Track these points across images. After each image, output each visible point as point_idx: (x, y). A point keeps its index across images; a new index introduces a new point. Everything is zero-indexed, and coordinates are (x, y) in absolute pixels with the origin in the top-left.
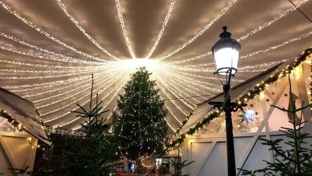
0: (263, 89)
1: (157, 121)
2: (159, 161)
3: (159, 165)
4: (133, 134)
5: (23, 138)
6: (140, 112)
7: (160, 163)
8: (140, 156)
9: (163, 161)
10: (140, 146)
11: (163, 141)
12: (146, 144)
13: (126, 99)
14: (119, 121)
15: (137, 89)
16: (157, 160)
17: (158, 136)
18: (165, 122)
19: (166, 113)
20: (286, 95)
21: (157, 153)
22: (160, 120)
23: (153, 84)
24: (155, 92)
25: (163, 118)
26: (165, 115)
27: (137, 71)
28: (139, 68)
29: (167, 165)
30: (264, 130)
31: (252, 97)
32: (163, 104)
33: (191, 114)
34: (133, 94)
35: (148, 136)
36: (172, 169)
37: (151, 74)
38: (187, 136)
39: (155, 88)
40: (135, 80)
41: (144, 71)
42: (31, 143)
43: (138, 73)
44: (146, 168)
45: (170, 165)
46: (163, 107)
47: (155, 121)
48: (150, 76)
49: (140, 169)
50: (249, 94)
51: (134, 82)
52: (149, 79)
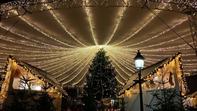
0: (158, 71)
1: (111, 79)
2: (113, 101)
3: (113, 103)
4: (98, 86)
5: (56, 93)
6: (102, 74)
7: (113, 102)
8: (102, 99)
9: (115, 101)
10: (102, 93)
11: (115, 90)
12: (105, 92)
13: (93, 67)
14: (90, 79)
15: (99, 62)
16: (112, 100)
17: (112, 87)
18: (116, 79)
19: (116, 74)
20: (168, 73)
21: (111, 97)
22: (113, 78)
23: (108, 58)
24: (109, 63)
25: (115, 77)
26: (115, 75)
27: (98, 51)
28: (99, 49)
29: (118, 103)
30: (159, 88)
31: (153, 74)
32: (114, 69)
33: (129, 79)
34: (97, 64)
35: (107, 88)
36: (120, 105)
37: (107, 52)
38: (126, 91)
39: (109, 60)
40: (98, 56)
41: (102, 51)
42: (60, 95)
43: (99, 52)
44: (106, 105)
45: (119, 103)
46: (114, 71)
47: (110, 79)
48: (106, 53)
49: (103, 106)
50: (152, 73)
51: (98, 58)
52: (106, 55)
